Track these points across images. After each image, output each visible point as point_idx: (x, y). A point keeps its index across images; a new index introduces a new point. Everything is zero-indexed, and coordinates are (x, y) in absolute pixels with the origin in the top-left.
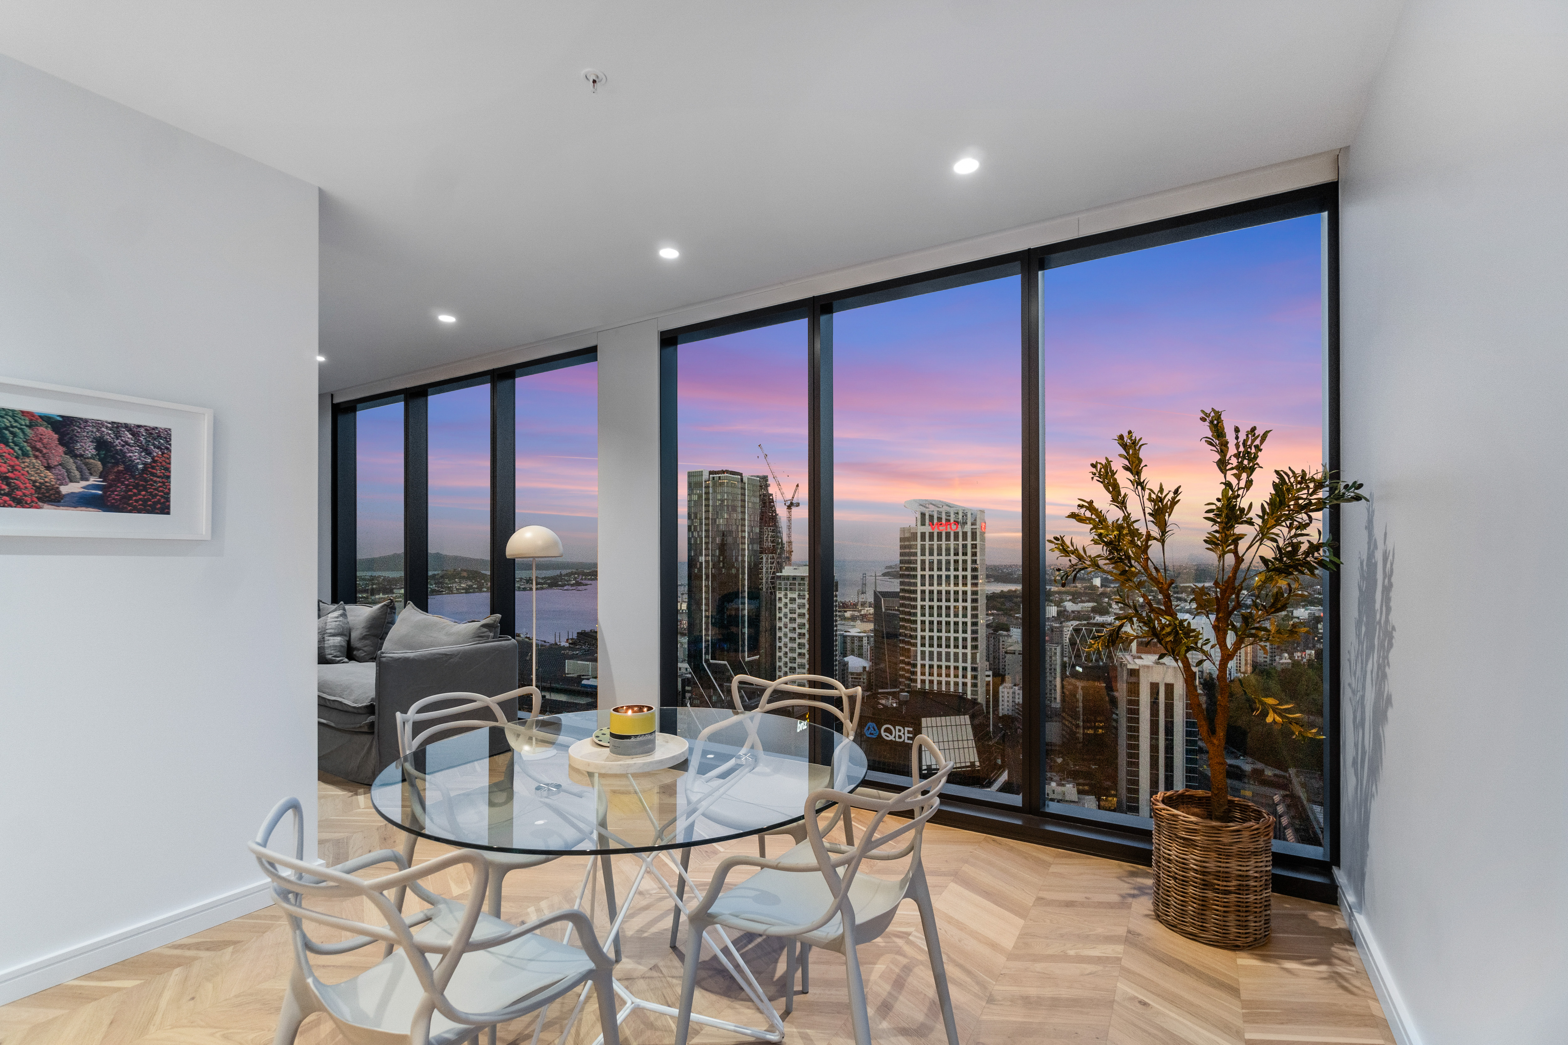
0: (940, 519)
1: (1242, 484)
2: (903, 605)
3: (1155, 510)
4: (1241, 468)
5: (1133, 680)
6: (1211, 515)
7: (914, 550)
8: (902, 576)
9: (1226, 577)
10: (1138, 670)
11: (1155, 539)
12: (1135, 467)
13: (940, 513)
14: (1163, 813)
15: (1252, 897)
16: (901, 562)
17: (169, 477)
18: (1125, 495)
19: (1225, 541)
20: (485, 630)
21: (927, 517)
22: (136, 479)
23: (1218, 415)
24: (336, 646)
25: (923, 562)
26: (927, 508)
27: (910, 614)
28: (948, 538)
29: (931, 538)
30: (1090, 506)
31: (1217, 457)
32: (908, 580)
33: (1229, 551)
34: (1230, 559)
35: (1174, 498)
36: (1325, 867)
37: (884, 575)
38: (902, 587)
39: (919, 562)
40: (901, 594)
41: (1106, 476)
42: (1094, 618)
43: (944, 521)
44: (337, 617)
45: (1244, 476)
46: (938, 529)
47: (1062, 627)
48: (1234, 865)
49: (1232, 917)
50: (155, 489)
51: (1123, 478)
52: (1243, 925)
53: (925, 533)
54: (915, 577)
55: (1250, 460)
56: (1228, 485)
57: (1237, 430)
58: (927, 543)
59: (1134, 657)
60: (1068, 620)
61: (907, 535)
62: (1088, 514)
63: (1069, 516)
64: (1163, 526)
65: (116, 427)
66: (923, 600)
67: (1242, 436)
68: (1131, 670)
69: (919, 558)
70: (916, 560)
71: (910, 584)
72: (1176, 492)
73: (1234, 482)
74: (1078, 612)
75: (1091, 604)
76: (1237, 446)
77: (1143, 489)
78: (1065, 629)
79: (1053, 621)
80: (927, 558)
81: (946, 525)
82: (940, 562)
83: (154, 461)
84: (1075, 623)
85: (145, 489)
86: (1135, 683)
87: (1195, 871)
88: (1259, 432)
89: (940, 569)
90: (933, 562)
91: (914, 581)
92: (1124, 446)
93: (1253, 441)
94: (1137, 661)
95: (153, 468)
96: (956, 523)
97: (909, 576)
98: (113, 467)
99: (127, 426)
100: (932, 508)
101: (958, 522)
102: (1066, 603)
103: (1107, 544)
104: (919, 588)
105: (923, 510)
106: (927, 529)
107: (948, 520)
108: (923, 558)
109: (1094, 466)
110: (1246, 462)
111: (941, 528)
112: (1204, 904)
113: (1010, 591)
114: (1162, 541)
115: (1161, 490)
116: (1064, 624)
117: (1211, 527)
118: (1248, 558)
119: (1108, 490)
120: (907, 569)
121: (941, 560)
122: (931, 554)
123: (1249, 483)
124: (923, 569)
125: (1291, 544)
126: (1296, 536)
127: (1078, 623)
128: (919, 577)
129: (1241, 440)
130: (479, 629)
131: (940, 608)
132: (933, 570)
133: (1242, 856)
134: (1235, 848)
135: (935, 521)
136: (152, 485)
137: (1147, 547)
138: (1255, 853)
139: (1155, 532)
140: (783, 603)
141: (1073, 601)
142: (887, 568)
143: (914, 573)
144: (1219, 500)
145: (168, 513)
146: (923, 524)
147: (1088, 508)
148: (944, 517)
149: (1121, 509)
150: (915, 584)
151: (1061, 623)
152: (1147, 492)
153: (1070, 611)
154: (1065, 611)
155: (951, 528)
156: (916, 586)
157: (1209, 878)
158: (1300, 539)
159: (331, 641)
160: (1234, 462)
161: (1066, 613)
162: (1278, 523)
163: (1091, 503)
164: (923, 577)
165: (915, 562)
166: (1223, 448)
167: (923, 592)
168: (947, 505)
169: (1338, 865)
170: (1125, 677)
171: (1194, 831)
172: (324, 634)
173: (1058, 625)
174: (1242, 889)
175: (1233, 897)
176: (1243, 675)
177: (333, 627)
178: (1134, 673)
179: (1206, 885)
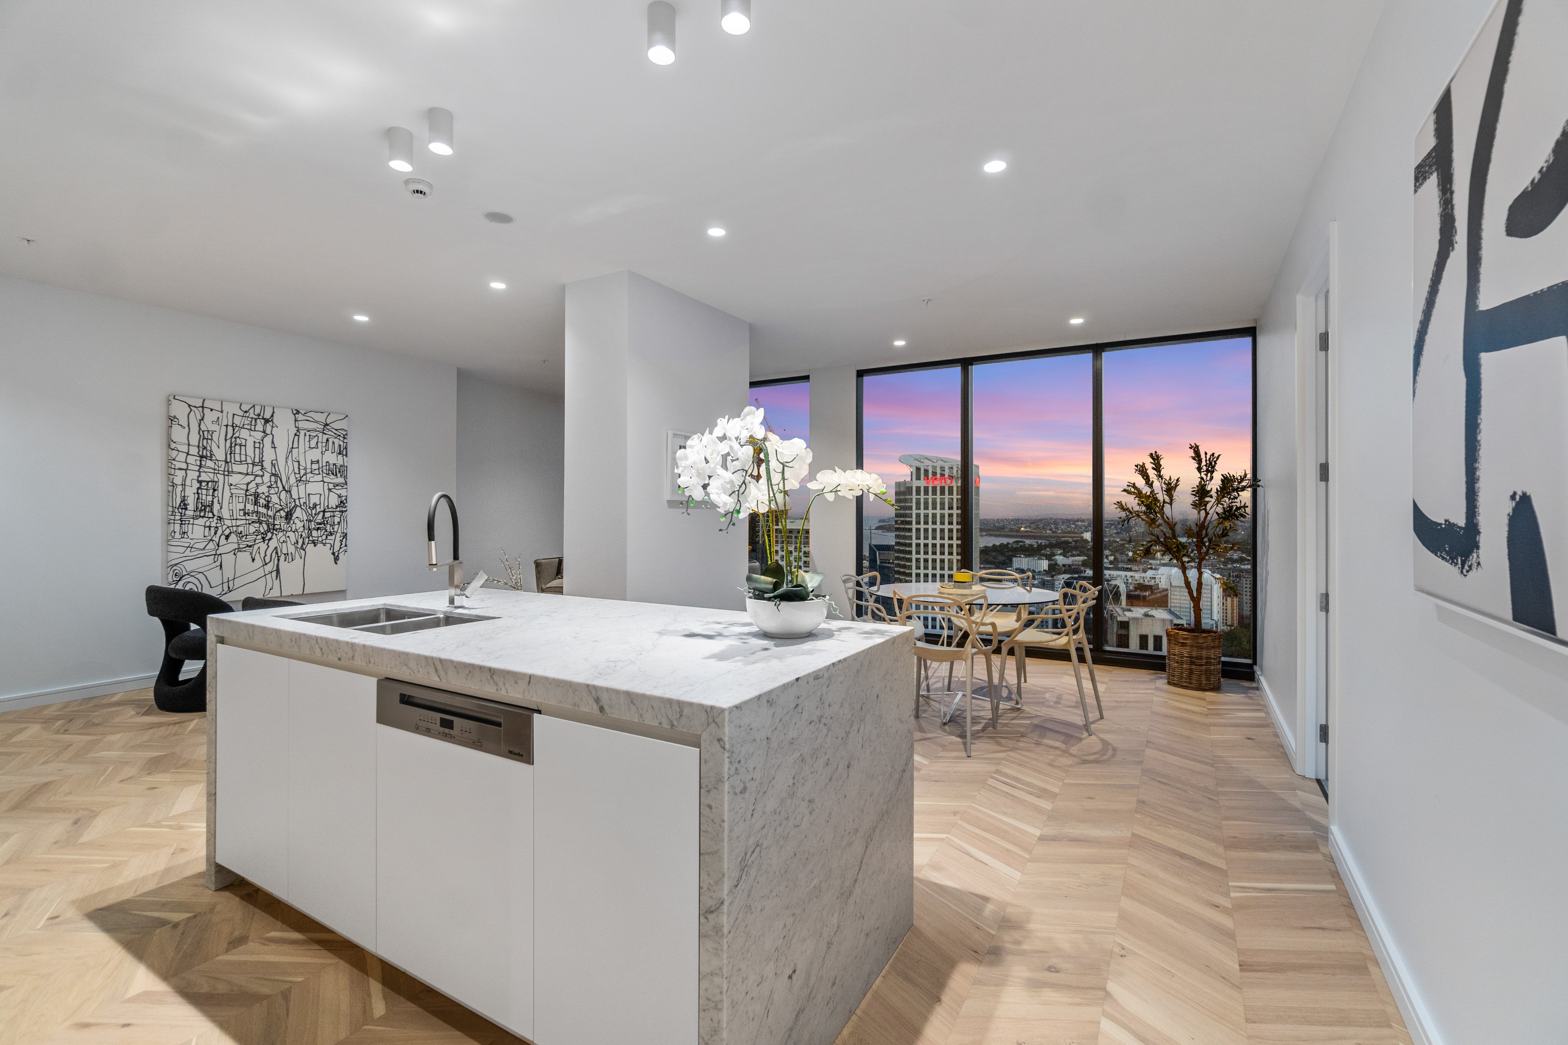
0: (934, 474)
1: (1208, 478)
2: (898, 558)
3: (1167, 489)
4: (1207, 471)
5: (1123, 632)
6: (1194, 493)
7: (909, 504)
8: (897, 529)
9: (1201, 521)
10: (1128, 623)
11: (1167, 503)
12: (1158, 468)
13: (934, 467)
14: (1172, 633)
15: (1212, 667)
16: (897, 515)
18: (1153, 482)
19: (1200, 505)
21: (922, 471)
23: (1197, 447)
25: (918, 515)
26: (922, 462)
27: (904, 566)
28: (942, 492)
29: (926, 492)
30: (1134, 486)
31: (1197, 466)
32: (903, 534)
33: (1203, 509)
34: (1203, 513)
35: (1176, 483)
36: (1250, 666)
37: (878, 528)
38: (898, 540)
39: (914, 516)
40: (896, 547)
41: (1142, 470)
42: (1085, 571)
43: (938, 476)
45: (1209, 474)
46: (933, 482)
47: (1054, 580)
48: (1204, 653)
49: (1204, 676)
51: (1152, 473)
52: (1208, 679)
53: (920, 487)
54: (910, 530)
55: (1211, 468)
56: (1202, 478)
57: (1206, 454)
58: (922, 497)
59: (1124, 610)
60: (1060, 573)
61: (902, 489)
62: (1133, 490)
63: (1122, 491)
64: (1171, 497)
66: (918, 553)
67: (1208, 457)
68: (1121, 622)
69: (914, 512)
70: (911, 514)
71: (905, 537)
72: (1178, 480)
73: (1205, 477)
74: (1069, 566)
75: (1081, 558)
76: (1206, 460)
77: (1162, 479)
78: (1057, 583)
79: (1044, 575)
80: (922, 512)
81: (941, 480)
82: (934, 516)
84: (1067, 576)
86: (1125, 635)
87: (1187, 657)
88: (1216, 455)
89: (934, 523)
90: (928, 516)
91: (909, 534)
92: (1153, 459)
93: (1213, 459)
94: (1128, 614)
96: (951, 477)
97: (904, 530)
100: (927, 462)
101: (952, 477)
102: (1057, 557)
103: (1145, 506)
104: (914, 541)
105: (918, 464)
106: (922, 483)
107: (942, 475)
108: (918, 511)
109: (1136, 466)
110: (1210, 469)
111: (936, 482)
112: (1191, 672)
113: (1002, 545)
114: (1171, 504)
115: (1170, 479)
116: (1055, 577)
117: (1193, 498)
118: (1211, 512)
119: (1144, 479)
120: (903, 522)
121: (936, 514)
122: (926, 508)
123: (1212, 478)
124: (918, 523)
125: (1229, 506)
126: (1232, 502)
127: (1069, 576)
128: (914, 531)
129: (1208, 459)
131: (934, 561)
132: (928, 524)
133: (1208, 648)
134: (1204, 645)
135: (930, 476)
137: (1163, 506)
138: (1214, 647)
139: (1167, 499)
140: (779, 556)
141: (1064, 555)
142: (880, 521)
143: (909, 527)
144: (1197, 486)
146: (918, 478)
147: (1133, 487)
148: (938, 471)
149: (1150, 488)
150: (910, 538)
151: (1052, 576)
152: (1164, 480)
153: (1061, 564)
154: (1056, 564)
155: (945, 482)
156: (911, 539)
157: (1194, 660)
158: (1233, 504)
160: (1205, 468)
161: (1057, 567)
162: (1224, 497)
163: (1134, 484)
164: (918, 530)
165: (911, 516)
166: (1199, 462)
167: (918, 545)
168: (942, 460)
169: (1256, 665)
170: (1115, 630)
171: (1186, 639)
173: (1049, 578)
174: (1207, 663)
175: (1204, 667)
176: (1229, 628)
178: (1125, 625)
179: (1192, 663)
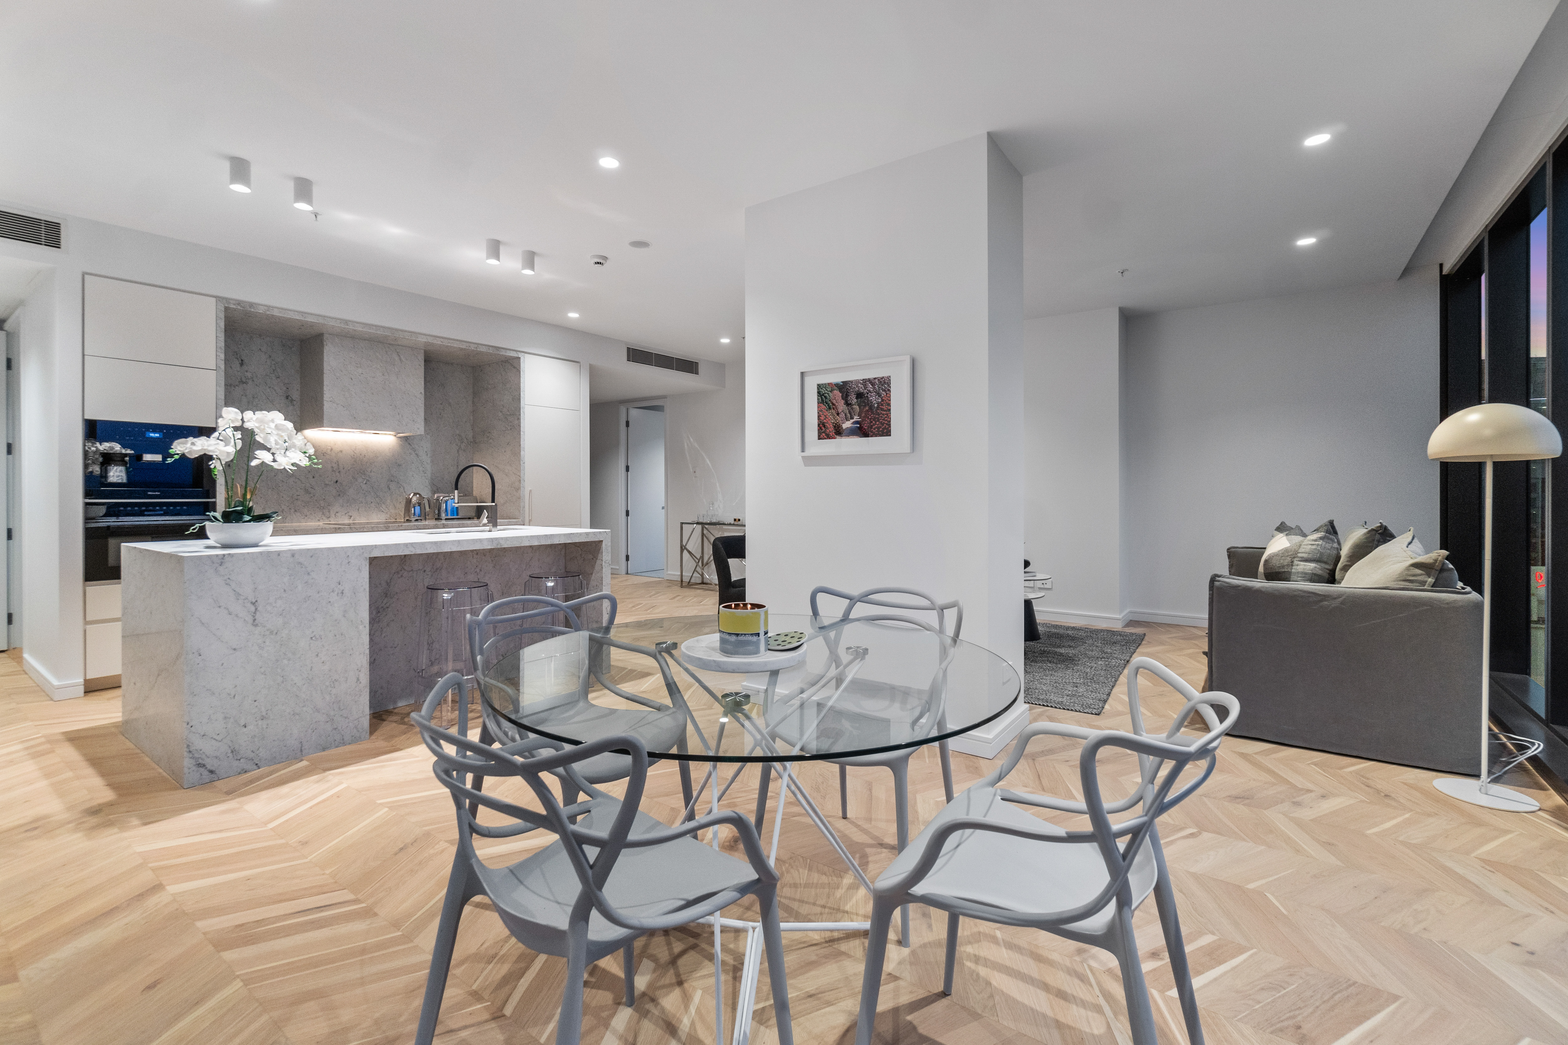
17: (890, 410)
20: (1418, 571)
22: (874, 414)
24: (1306, 574)
44: (1316, 540)
50: (883, 420)
65: (865, 382)
83: (882, 400)
85: (878, 421)
95: (882, 405)
98: (864, 408)
99: (869, 380)
130: (1408, 569)
136: (882, 417)
145: (890, 435)
159: (1301, 567)
172: (1294, 558)
177: (1307, 550)
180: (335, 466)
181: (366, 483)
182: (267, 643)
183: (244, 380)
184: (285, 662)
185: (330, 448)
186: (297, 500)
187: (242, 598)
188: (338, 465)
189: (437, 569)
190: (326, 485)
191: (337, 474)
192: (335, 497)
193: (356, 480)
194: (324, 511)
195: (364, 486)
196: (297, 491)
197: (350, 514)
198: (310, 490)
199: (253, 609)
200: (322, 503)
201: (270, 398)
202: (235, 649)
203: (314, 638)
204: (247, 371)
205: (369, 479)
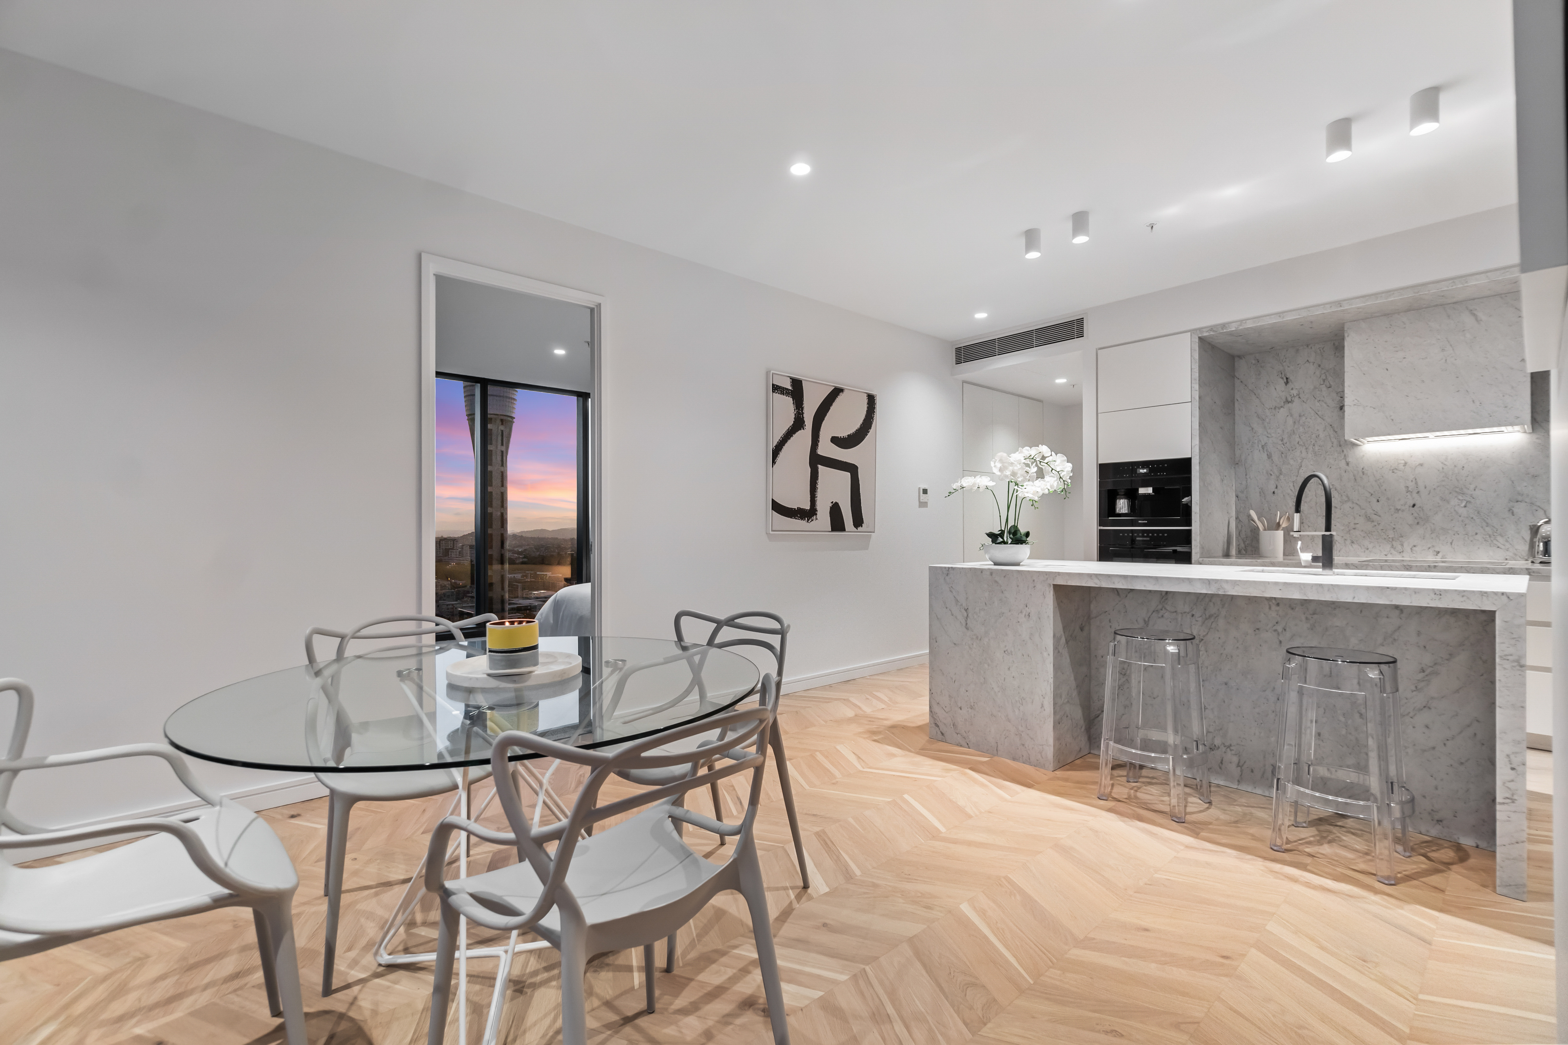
180: (1411, 485)
181: (1465, 506)
182: (975, 646)
183: (1289, 399)
184: (986, 666)
185: (1403, 462)
186: (1354, 529)
187: (959, 604)
188: (1416, 483)
189: (1210, 616)
190: (1397, 510)
191: (1415, 495)
192: (1410, 525)
193: (1448, 502)
194: (1394, 543)
195: (1463, 512)
196: (1355, 518)
197: (1437, 549)
198: (1374, 517)
199: (965, 614)
200: (1391, 534)
201: (1319, 413)
202: (955, 644)
203: (1006, 652)
204: (1292, 389)
205: (1472, 500)
